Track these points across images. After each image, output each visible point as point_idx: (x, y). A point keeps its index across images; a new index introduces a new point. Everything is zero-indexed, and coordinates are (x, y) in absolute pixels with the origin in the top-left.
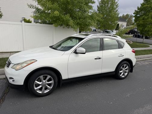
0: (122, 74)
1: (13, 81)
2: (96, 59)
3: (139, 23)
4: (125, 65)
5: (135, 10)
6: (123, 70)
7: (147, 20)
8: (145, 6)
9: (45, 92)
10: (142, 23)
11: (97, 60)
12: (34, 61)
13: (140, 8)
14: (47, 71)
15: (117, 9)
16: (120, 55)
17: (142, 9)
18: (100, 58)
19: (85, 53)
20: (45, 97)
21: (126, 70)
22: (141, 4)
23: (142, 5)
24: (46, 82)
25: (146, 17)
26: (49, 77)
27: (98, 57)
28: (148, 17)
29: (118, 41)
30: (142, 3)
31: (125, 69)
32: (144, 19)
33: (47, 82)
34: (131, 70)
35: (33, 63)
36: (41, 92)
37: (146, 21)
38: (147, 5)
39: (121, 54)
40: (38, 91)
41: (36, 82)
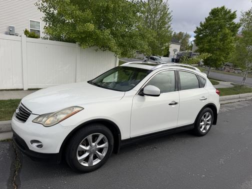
0: (203, 127)
1: (38, 146)
2: (170, 104)
3: (203, 47)
4: (207, 114)
5: (197, 28)
6: (204, 121)
7: (215, 44)
8: (211, 22)
9: (94, 164)
10: (208, 47)
11: (173, 106)
12: (78, 109)
13: (204, 25)
14: (100, 127)
15: (169, 23)
16: (202, 97)
17: (207, 26)
18: (176, 103)
19: (158, 96)
20: (94, 172)
21: (208, 121)
22: (206, 19)
23: (208, 20)
24: (96, 145)
25: (213, 39)
26: (101, 136)
27: (173, 101)
28: (215, 38)
29: (197, 76)
30: (207, 17)
31: (207, 119)
32: (210, 41)
33: (98, 147)
34: (214, 122)
35: (76, 113)
36: (86, 165)
37: (213, 45)
38: (215, 20)
39: (204, 97)
40: (82, 164)
41: (81, 146)
